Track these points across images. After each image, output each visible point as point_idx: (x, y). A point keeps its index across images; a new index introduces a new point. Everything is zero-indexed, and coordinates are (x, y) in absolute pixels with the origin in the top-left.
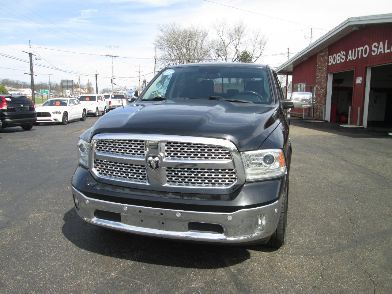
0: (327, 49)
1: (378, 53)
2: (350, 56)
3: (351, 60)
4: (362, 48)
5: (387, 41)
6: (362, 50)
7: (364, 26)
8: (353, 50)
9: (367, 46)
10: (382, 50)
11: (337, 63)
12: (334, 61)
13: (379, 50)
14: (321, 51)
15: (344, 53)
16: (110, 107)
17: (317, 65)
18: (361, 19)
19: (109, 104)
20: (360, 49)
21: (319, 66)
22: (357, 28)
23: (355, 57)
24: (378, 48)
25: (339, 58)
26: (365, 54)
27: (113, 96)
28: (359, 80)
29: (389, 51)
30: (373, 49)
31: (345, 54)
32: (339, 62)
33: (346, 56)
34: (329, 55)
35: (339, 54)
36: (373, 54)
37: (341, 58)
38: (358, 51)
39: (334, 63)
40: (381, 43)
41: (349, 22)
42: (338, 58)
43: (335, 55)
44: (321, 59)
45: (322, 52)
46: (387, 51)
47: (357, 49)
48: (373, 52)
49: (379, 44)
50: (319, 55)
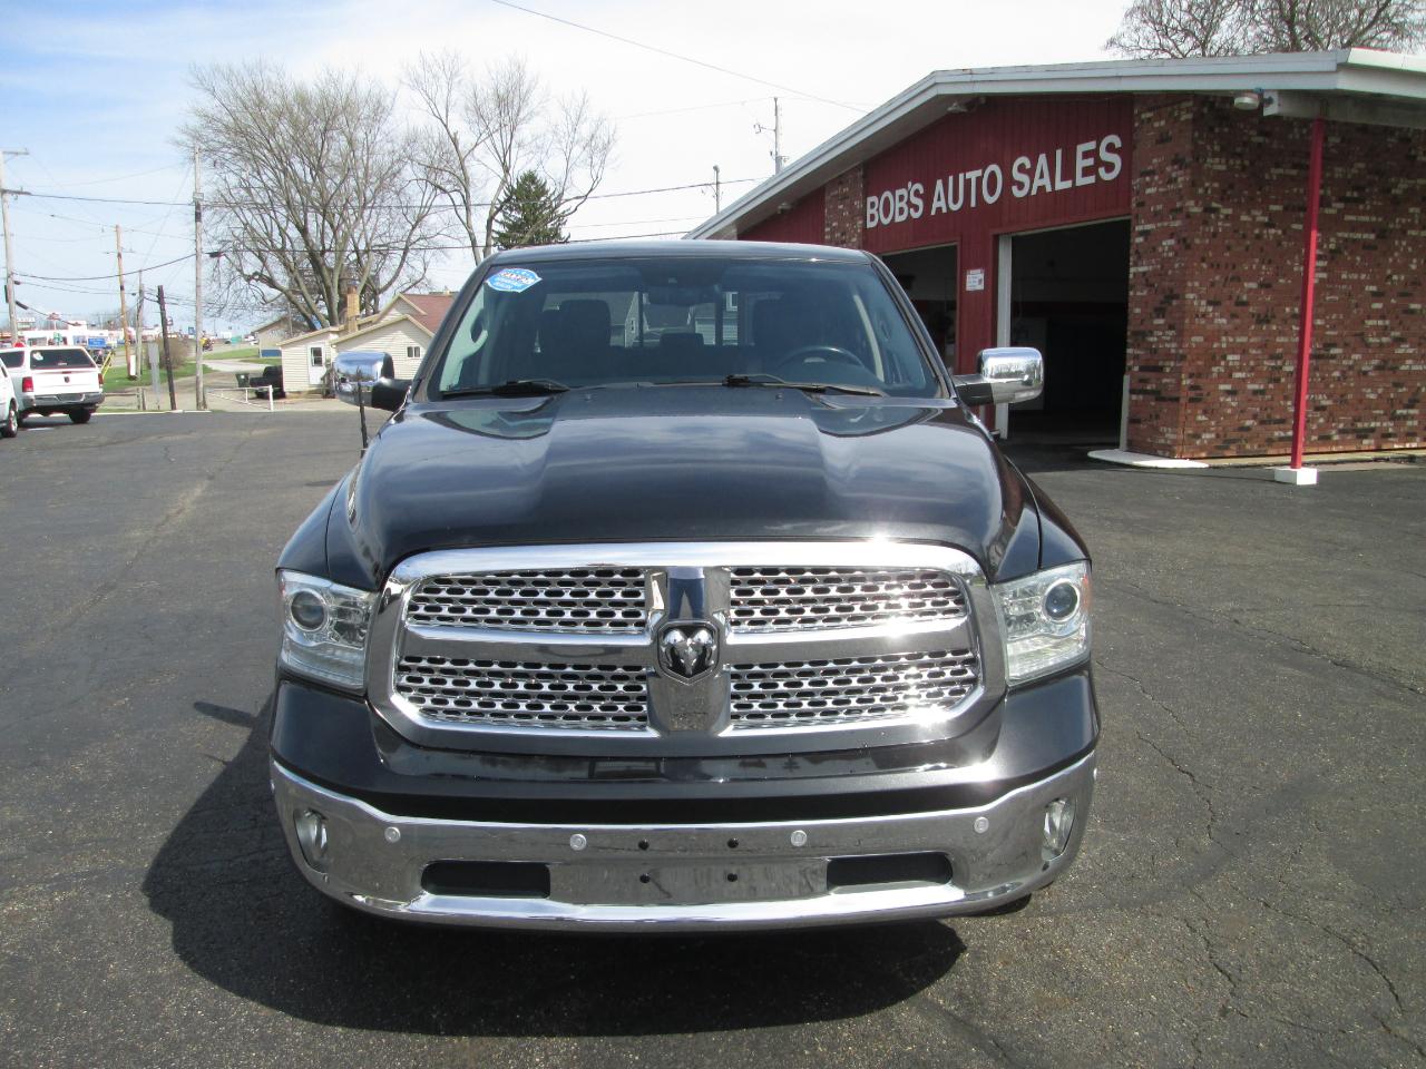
0: (860, 174)
1: (1034, 192)
2: (939, 199)
3: (944, 210)
4: (978, 173)
5: (1059, 153)
6: (979, 180)
7: (983, 101)
8: (951, 178)
9: (994, 168)
10: (1046, 181)
11: (897, 221)
12: (886, 215)
13: (1038, 182)
14: (840, 181)
15: (919, 186)
16: (27, 401)
17: (827, 229)
18: (975, 78)
19: (24, 389)
20: (973, 175)
21: (832, 233)
22: (960, 105)
23: (955, 201)
24: (1031, 173)
25: (903, 204)
26: (992, 193)
27: (39, 357)
28: (975, 280)
29: (1068, 184)
30: (1017, 176)
31: (922, 192)
32: (899, 219)
33: (927, 198)
34: (867, 195)
35: (902, 192)
36: (1018, 193)
37: (910, 204)
38: (968, 183)
39: (886, 221)
40: (1042, 159)
41: (936, 84)
42: (899, 205)
43: (887, 194)
44: (841, 207)
45: (841, 183)
46: (1061, 185)
47: (961, 176)
48: (1014, 189)
49: (1034, 162)
50: (832, 194)
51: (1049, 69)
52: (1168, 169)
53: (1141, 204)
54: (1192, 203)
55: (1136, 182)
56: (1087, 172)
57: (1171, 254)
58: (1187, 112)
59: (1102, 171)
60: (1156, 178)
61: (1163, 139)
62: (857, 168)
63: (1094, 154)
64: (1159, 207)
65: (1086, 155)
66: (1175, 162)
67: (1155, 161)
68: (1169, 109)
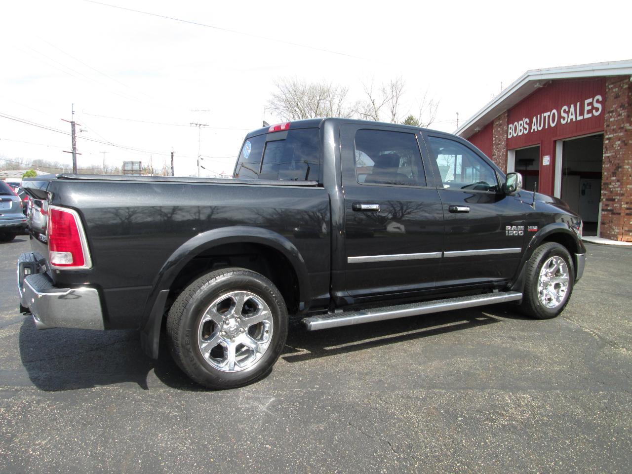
0: (506, 115)
1: (569, 122)
2: (534, 125)
3: (536, 130)
4: (549, 113)
5: (578, 104)
6: (549, 116)
7: (551, 82)
8: (539, 116)
9: (554, 111)
10: (573, 117)
11: (519, 135)
12: (515, 133)
13: (570, 117)
14: (499, 118)
15: (527, 120)
17: (494, 139)
18: (542, 73)
20: (547, 114)
21: (495, 140)
22: (540, 84)
23: (540, 126)
24: (568, 113)
25: (521, 128)
26: (553, 122)
28: (546, 161)
29: (581, 118)
30: (563, 114)
31: (528, 122)
32: (520, 134)
33: (530, 125)
34: (508, 124)
35: (521, 122)
36: (563, 122)
37: (524, 128)
38: (545, 117)
39: (515, 135)
40: (572, 107)
41: (528, 76)
43: (516, 123)
44: (499, 129)
46: (579, 118)
47: (542, 115)
48: (562, 120)
49: (569, 108)
50: (496, 123)
51: (568, 68)
52: (619, 110)
53: (608, 126)
54: (628, 125)
55: (606, 115)
56: (589, 112)
57: (619, 148)
58: (626, 84)
59: (594, 111)
60: (614, 114)
61: (617, 97)
62: (505, 113)
63: (591, 104)
64: (615, 127)
65: (589, 104)
66: (621, 107)
67: (614, 106)
68: (619, 83)
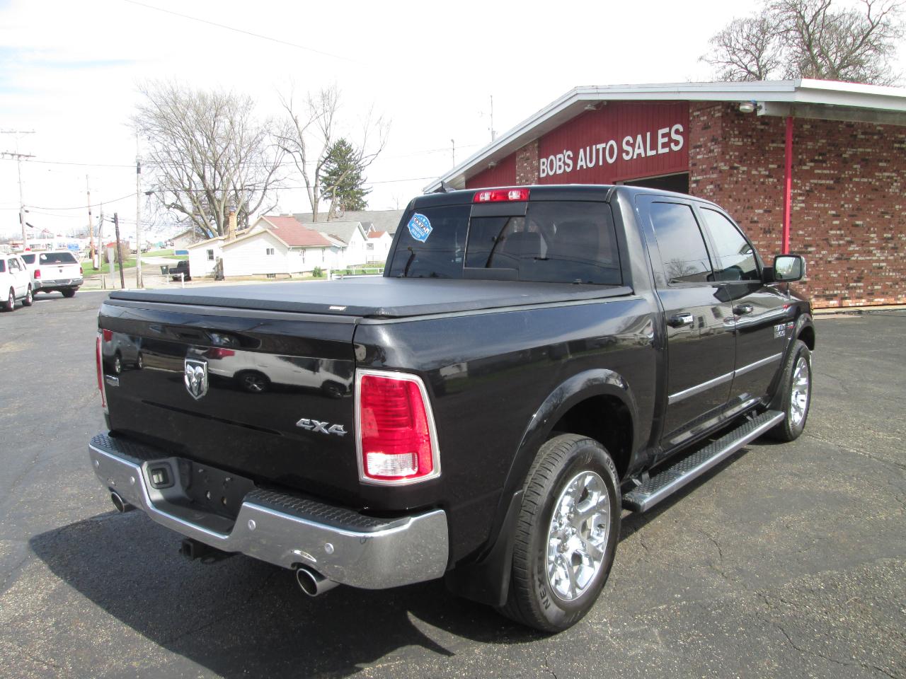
0: (536, 145)
1: (635, 157)
2: (582, 160)
3: (585, 167)
4: (603, 145)
5: (648, 134)
6: (604, 149)
7: (605, 104)
8: (588, 148)
9: (612, 142)
10: (642, 151)
11: (557, 173)
12: (552, 169)
13: (637, 151)
15: (570, 153)
16: (37, 284)
17: (518, 178)
18: (599, 91)
19: (35, 278)
20: (600, 146)
21: (520, 180)
22: (592, 106)
23: (591, 162)
24: (633, 146)
25: (561, 163)
26: (611, 156)
27: (44, 258)
29: (654, 153)
30: (625, 147)
31: (572, 156)
32: (559, 172)
33: (575, 160)
34: (540, 157)
35: (559, 156)
36: (626, 157)
37: (565, 164)
38: (597, 151)
39: (551, 173)
40: (639, 138)
41: (577, 94)
42: (559, 163)
43: (552, 157)
44: (525, 164)
45: (525, 150)
46: (651, 153)
47: (594, 147)
48: (624, 155)
49: (635, 140)
50: (520, 157)
51: (640, 86)
52: (709, 144)
53: (694, 165)
54: (723, 164)
55: (692, 151)
56: (664, 145)
57: (711, 194)
58: (719, 112)
59: (672, 145)
60: (703, 149)
61: (706, 127)
62: (534, 142)
63: (668, 135)
64: (704, 166)
65: (664, 136)
66: (712, 141)
67: (702, 139)
68: (709, 110)
